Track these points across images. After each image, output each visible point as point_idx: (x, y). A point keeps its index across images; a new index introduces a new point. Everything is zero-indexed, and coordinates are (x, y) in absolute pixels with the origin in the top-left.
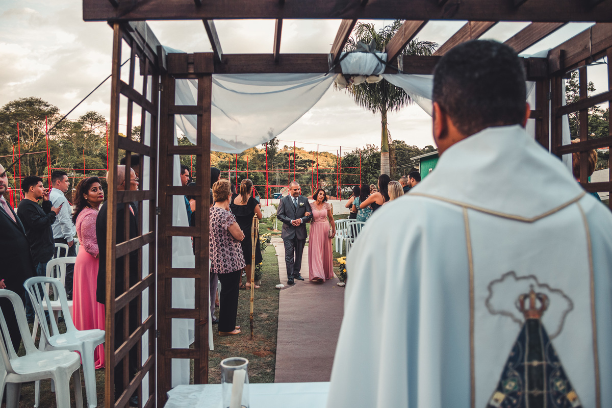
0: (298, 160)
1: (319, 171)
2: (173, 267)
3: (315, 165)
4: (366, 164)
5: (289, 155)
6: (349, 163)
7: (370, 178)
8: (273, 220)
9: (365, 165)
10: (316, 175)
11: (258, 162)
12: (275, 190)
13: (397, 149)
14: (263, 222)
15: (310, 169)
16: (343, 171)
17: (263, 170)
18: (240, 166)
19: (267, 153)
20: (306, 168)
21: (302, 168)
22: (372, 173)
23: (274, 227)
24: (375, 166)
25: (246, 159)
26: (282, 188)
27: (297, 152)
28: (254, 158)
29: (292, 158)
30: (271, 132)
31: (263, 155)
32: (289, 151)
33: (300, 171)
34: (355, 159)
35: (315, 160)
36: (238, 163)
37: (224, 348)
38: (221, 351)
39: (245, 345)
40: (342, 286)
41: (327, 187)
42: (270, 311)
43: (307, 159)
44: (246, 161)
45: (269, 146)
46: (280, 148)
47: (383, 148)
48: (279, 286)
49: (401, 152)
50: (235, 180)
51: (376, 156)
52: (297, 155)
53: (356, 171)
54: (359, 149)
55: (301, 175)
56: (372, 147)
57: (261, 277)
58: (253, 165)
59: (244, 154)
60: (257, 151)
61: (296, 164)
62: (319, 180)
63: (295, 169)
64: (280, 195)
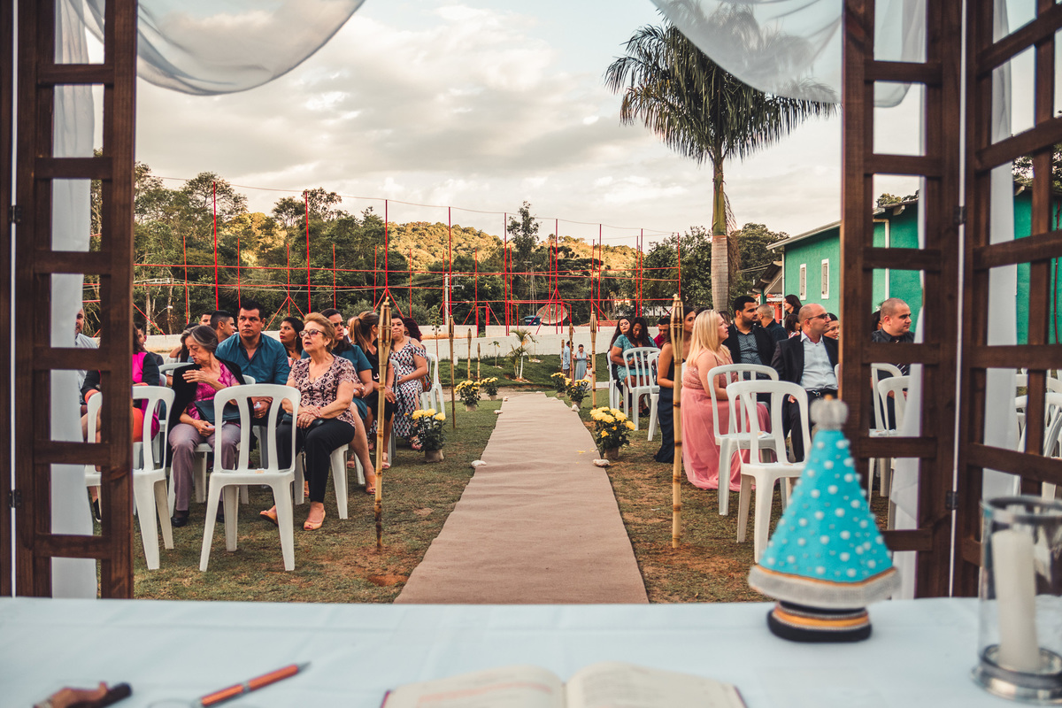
0: (573, 259)
1: (608, 278)
3: (603, 268)
4: (690, 263)
5: (557, 250)
6: (659, 261)
7: (696, 288)
8: (514, 361)
9: (686, 264)
10: (602, 285)
11: (500, 262)
12: (528, 310)
13: (750, 239)
14: (498, 364)
15: (593, 275)
16: (647, 276)
17: (509, 276)
18: (467, 268)
19: (517, 247)
20: (587, 272)
21: (580, 273)
22: (699, 279)
23: (517, 374)
24: (705, 265)
25: (480, 257)
26: (540, 306)
27: (571, 245)
28: (494, 255)
29: (561, 256)
30: (525, 209)
31: (509, 251)
32: (560, 244)
33: (575, 278)
34: (669, 253)
35: (603, 259)
36: (464, 264)
37: (315, 567)
38: (306, 574)
39: (360, 563)
40: (603, 467)
41: (622, 307)
42: (439, 505)
43: (588, 257)
44: (479, 260)
45: (521, 234)
46: (542, 238)
47: (715, 228)
48: (476, 463)
49: (758, 244)
50: (455, 293)
51: (706, 248)
52: (571, 250)
53: (671, 276)
54: (676, 235)
55: (578, 286)
56: (702, 231)
57: (443, 445)
58: (492, 267)
59: (477, 249)
60: (499, 244)
61: (568, 267)
62: (608, 293)
63: (567, 275)
64: (537, 320)
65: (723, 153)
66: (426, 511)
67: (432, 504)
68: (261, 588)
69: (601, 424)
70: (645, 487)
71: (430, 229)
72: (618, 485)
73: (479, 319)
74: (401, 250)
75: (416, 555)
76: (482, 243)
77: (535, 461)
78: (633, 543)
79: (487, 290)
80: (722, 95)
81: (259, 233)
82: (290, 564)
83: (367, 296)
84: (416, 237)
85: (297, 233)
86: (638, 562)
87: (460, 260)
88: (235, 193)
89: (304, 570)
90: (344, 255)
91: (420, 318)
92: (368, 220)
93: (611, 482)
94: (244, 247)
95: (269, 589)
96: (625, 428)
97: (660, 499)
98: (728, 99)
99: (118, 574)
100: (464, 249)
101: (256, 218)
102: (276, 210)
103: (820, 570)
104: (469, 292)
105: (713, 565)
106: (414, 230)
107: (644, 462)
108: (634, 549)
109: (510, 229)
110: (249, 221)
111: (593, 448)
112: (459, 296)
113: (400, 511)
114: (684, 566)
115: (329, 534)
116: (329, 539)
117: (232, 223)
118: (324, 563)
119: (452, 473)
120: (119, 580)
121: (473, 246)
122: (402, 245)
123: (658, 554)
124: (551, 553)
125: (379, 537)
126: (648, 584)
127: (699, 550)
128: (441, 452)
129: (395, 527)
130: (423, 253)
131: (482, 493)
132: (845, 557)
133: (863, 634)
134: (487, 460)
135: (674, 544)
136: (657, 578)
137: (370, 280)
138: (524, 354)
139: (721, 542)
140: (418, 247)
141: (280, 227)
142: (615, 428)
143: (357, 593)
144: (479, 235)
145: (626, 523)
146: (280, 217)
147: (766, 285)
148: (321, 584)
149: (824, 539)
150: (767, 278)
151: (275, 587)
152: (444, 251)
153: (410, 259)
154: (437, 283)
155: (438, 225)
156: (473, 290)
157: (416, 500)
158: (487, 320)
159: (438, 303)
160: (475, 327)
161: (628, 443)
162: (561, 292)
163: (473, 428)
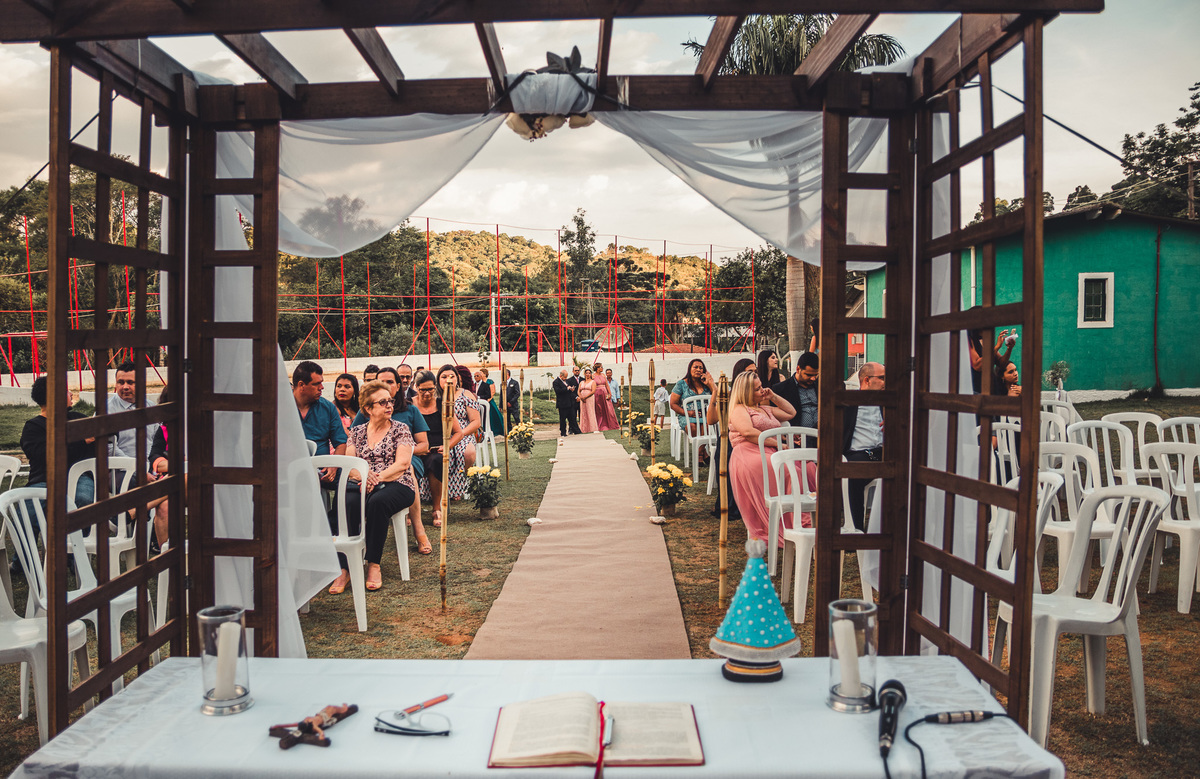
0: (636, 273)
1: (675, 295)
2: (215, 466)
3: (670, 282)
4: (765, 281)
5: (616, 263)
6: (732, 277)
7: (772, 309)
9: (762, 282)
10: (668, 303)
11: (554, 277)
12: (585, 334)
15: (660, 291)
16: (718, 296)
17: (563, 293)
18: (516, 285)
19: (572, 260)
20: (652, 288)
21: (644, 289)
22: (776, 299)
25: (531, 271)
26: (598, 329)
27: (634, 257)
28: (546, 269)
29: (622, 269)
30: (579, 216)
31: (562, 264)
32: (620, 255)
33: (638, 295)
34: (743, 270)
35: (669, 272)
36: (511, 280)
37: (386, 628)
38: (378, 634)
39: (427, 624)
40: (659, 524)
41: (691, 328)
42: (497, 565)
43: (653, 270)
44: (529, 275)
45: (576, 245)
46: (599, 249)
48: (532, 521)
50: (504, 314)
51: (782, 264)
52: (633, 262)
53: (745, 295)
54: (750, 250)
55: (642, 304)
56: (778, 244)
57: (498, 502)
58: (544, 283)
59: (527, 261)
60: (551, 256)
61: (630, 281)
62: (675, 313)
63: (629, 291)
64: (595, 344)
66: (485, 572)
67: (491, 565)
68: (339, 648)
69: (655, 482)
70: (700, 546)
71: (474, 238)
72: (672, 544)
73: (531, 342)
74: (442, 265)
75: (479, 615)
76: (533, 253)
77: (592, 517)
78: (682, 604)
79: (539, 310)
82: (363, 626)
83: (405, 318)
84: (457, 248)
86: (685, 622)
87: (507, 275)
89: (375, 631)
90: (379, 272)
91: (464, 344)
92: (404, 232)
93: (666, 540)
95: (347, 648)
96: (681, 485)
100: (513, 261)
103: (748, 640)
104: (519, 311)
106: (455, 240)
107: (701, 519)
108: (683, 610)
109: (563, 240)
111: (651, 504)
112: (508, 317)
113: (460, 572)
115: (394, 595)
116: (395, 601)
118: (394, 624)
119: (508, 531)
121: (522, 257)
122: (442, 259)
123: (705, 614)
124: (605, 614)
125: (443, 599)
126: (692, 643)
128: (496, 508)
129: (456, 588)
130: (466, 266)
131: (538, 553)
132: (762, 632)
133: (778, 677)
134: (544, 517)
135: (721, 604)
136: (702, 637)
137: (409, 302)
140: (460, 259)
142: (671, 485)
143: (428, 652)
144: (529, 245)
145: (677, 584)
147: (847, 310)
148: (395, 644)
149: (751, 622)
150: (849, 303)
151: (352, 647)
152: (490, 263)
153: (451, 274)
154: (482, 302)
155: (484, 234)
156: (524, 310)
157: (474, 560)
158: (539, 346)
159: (484, 325)
160: (526, 354)
161: (685, 499)
162: (622, 311)
163: (527, 480)
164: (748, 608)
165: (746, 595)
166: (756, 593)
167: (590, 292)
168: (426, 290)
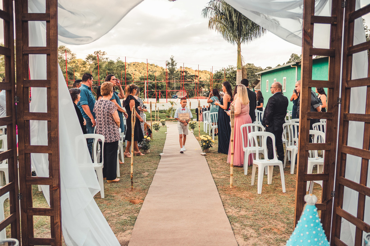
0: (188, 75)
1: (200, 82)
2: (31, 145)
3: (199, 78)
5: (183, 72)
6: (218, 77)
8: (169, 112)
9: (228, 78)
10: (198, 84)
11: (164, 76)
12: (173, 93)
13: (248, 69)
14: (164, 113)
15: (196, 80)
16: (214, 82)
17: (167, 81)
18: (152, 78)
19: (169, 71)
20: (193, 79)
21: (191, 80)
22: (232, 83)
23: (170, 116)
24: (234, 79)
25: (157, 74)
26: (177, 92)
27: (188, 70)
28: (162, 74)
29: (184, 74)
30: (172, 58)
31: (167, 72)
32: (184, 70)
33: (189, 82)
34: (222, 74)
35: (198, 75)
36: (151, 77)
37: (111, 197)
38: (109, 199)
39: (126, 195)
40: (204, 155)
41: (205, 92)
42: (150, 171)
43: (193, 74)
45: (171, 66)
46: (177, 68)
47: (238, 67)
48: (161, 154)
49: (251, 70)
50: (149, 87)
51: (234, 72)
52: (187, 72)
54: (224, 68)
55: (190, 84)
56: (232, 67)
57: (150, 148)
58: (161, 78)
59: (155, 71)
60: (163, 70)
61: (187, 78)
62: (200, 87)
63: (186, 80)
64: (176, 96)
65: (241, 41)
66: (146, 174)
67: (148, 171)
69: (203, 141)
70: (219, 163)
71: (139, 64)
72: (210, 162)
73: (157, 96)
74: (130, 72)
75: (145, 191)
76: (157, 69)
78: (217, 186)
79: (159, 86)
80: (241, 21)
81: (80, 66)
84: (134, 67)
85: (94, 66)
86: (219, 193)
88: (72, 53)
89: (107, 198)
92: (118, 62)
93: (207, 161)
94: (76, 71)
96: (211, 142)
97: (224, 168)
98: (243, 23)
99: (56, 221)
100: (151, 71)
101: (79, 61)
102: (87, 58)
104: (154, 86)
105: (244, 194)
106: (134, 65)
108: (218, 189)
109: (167, 65)
110: (77, 62)
111: (200, 148)
113: (137, 174)
114: (235, 195)
117: (71, 63)
118: (114, 195)
119: (153, 158)
120: (57, 223)
121: (154, 70)
122: (130, 70)
123: (225, 190)
125: (132, 185)
126: (223, 202)
127: (239, 189)
128: (149, 150)
129: (136, 180)
130: (137, 73)
131: (164, 166)
134: (165, 153)
135: (231, 187)
136: (226, 200)
138: (173, 109)
139: (246, 185)
140: (135, 70)
141: (88, 64)
142: (208, 142)
144: (156, 66)
145: (213, 178)
146: (88, 61)
147: (255, 86)
149: (309, 241)
150: (255, 84)
152: (144, 72)
153: (133, 75)
154: (142, 83)
155: (142, 63)
156: (155, 86)
157: (142, 169)
158: (160, 96)
159: (143, 90)
160: (156, 99)
161: (212, 147)
162: (184, 86)
163: (158, 139)
164: (307, 233)
165: (306, 226)
166: (312, 225)
167: (175, 80)
168: (125, 79)
